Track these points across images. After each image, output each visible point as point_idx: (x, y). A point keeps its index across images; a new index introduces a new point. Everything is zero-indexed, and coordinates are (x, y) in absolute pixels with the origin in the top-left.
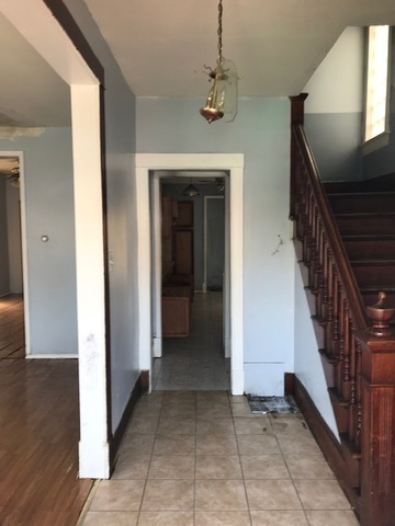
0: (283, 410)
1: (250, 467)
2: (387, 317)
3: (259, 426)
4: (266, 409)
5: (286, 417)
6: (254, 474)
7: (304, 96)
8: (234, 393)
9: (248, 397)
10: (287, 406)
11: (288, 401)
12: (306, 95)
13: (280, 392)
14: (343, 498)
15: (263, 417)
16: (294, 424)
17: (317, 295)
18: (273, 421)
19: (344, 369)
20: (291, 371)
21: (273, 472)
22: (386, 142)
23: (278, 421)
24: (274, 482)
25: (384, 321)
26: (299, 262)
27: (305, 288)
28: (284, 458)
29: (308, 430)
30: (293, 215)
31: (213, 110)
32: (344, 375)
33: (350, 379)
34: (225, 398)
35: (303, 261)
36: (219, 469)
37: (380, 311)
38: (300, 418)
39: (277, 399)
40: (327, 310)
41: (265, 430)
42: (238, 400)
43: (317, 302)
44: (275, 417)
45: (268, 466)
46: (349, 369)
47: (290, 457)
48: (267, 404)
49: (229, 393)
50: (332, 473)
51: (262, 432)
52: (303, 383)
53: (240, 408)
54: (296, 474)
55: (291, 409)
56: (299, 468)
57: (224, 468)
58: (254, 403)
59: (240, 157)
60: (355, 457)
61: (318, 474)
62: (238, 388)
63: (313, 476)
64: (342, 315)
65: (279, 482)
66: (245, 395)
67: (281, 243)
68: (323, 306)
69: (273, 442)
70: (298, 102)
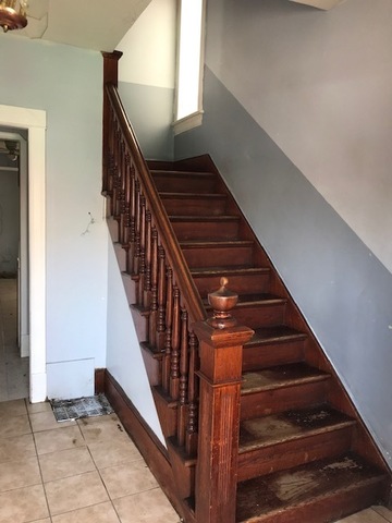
0: (94, 412)
1: (58, 497)
2: (231, 305)
3: (66, 438)
4: (74, 415)
5: (98, 421)
6: (63, 506)
7: (118, 55)
8: (33, 401)
9: (52, 404)
10: (98, 407)
11: (100, 401)
12: (121, 54)
13: (90, 390)
14: (170, 510)
15: (72, 426)
16: (109, 427)
17: (137, 281)
18: (83, 428)
19: (171, 364)
20: (102, 366)
21: (88, 497)
22: (199, 122)
23: (89, 427)
24: (90, 510)
25: (226, 310)
26: (115, 243)
27: (123, 273)
28: (100, 474)
29: (125, 433)
30: (106, 190)
31: (11, 11)
32: (171, 371)
33: (179, 376)
34: (21, 409)
35: (119, 242)
36: (17, 510)
37: (224, 298)
38: (114, 419)
39: (86, 400)
40: (150, 298)
41: (74, 442)
42: (40, 408)
43: (137, 289)
44: (86, 423)
45: (81, 489)
46: (179, 364)
47: (107, 471)
48: (75, 409)
49: (27, 401)
50: (155, 481)
51: (71, 445)
52: (117, 379)
53: (42, 418)
54: (115, 492)
55: (104, 410)
56: (118, 483)
57: (24, 506)
58: (60, 410)
59: (42, 114)
60: (187, 464)
61: (141, 486)
62: (38, 394)
63: (135, 490)
64: (169, 303)
65: (96, 509)
66: (47, 401)
67: (92, 222)
68: (146, 293)
69: (85, 456)
70: (112, 60)
